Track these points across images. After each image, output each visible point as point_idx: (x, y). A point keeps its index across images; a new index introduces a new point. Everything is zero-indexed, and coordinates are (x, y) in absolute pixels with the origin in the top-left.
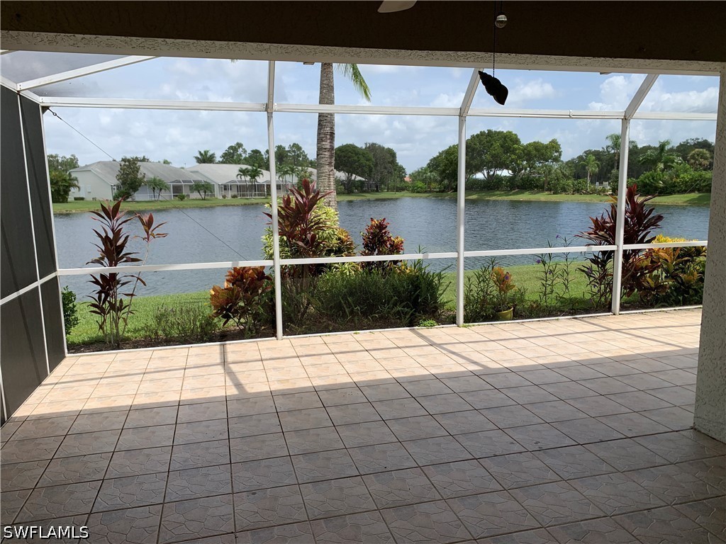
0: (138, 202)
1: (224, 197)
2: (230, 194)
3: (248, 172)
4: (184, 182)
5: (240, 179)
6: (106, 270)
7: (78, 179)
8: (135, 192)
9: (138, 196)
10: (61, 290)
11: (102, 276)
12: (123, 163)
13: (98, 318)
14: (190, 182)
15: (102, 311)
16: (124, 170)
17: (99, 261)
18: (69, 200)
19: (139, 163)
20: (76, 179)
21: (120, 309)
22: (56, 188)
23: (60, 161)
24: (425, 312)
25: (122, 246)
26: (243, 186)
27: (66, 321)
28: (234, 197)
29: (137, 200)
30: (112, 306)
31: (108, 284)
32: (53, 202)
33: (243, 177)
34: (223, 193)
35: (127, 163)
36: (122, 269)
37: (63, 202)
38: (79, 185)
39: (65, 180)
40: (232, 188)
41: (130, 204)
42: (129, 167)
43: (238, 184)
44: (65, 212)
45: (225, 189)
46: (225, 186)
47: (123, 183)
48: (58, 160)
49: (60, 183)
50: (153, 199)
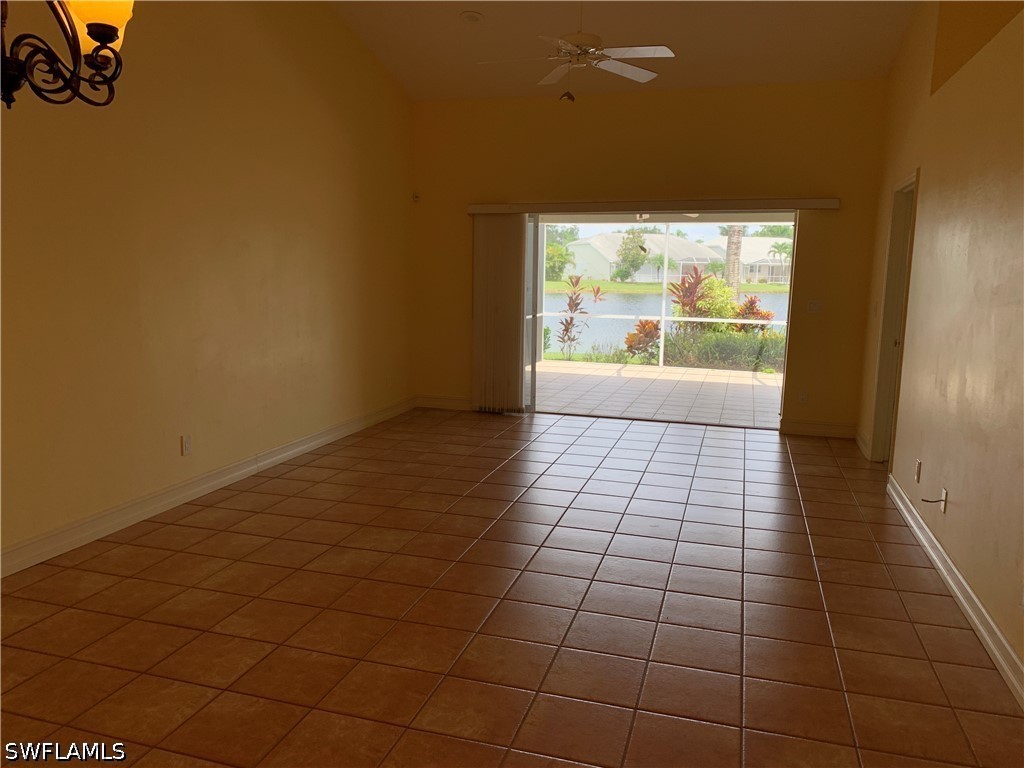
0: (637, 283)
1: (749, 281)
2: (757, 276)
3: (784, 247)
4: (698, 260)
5: (772, 258)
6: (569, 315)
7: (576, 255)
8: (635, 271)
9: (639, 277)
10: (544, 327)
11: (566, 320)
12: (626, 236)
13: (562, 345)
14: (706, 260)
15: (564, 341)
16: (626, 244)
17: (566, 311)
18: (563, 279)
19: (646, 236)
20: (573, 254)
21: (573, 340)
22: (551, 264)
23: (560, 232)
24: (769, 363)
25: (579, 304)
26: (778, 267)
27: (545, 344)
28: (762, 281)
29: (638, 281)
30: (569, 338)
31: (569, 325)
32: (547, 280)
33: (777, 255)
34: (749, 275)
35: (631, 236)
37: (556, 280)
38: (576, 261)
39: (561, 255)
40: (762, 270)
41: (629, 286)
42: (632, 240)
43: (771, 264)
44: (557, 292)
45: (752, 271)
46: (752, 267)
47: (624, 260)
48: (557, 231)
49: (556, 259)
50: (656, 281)
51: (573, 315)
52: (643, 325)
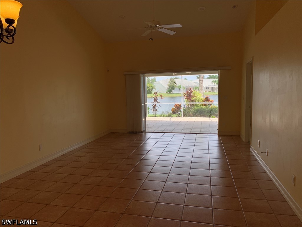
0: (174, 94)
1: (206, 92)
2: (208, 90)
3: (216, 82)
5: (212, 85)
6: (154, 103)
8: (173, 90)
9: (174, 92)
10: (147, 107)
11: (154, 105)
13: (153, 112)
14: (193, 86)
15: (154, 111)
16: (170, 82)
17: (153, 102)
18: (152, 93)
19: (176, 80)
20: (155, 86)
21: (156, 110)
22: (149, 89)
23: (151, 79)
24: (213, 115)
25: (157, 100)
26: (214, 87)
27: (148, 112)
28: (210, 91)
30: (155, 110)
31: (155, 106)
32: (148, 93)
35: (171, 80)
36: (157, 103)
38: (156, 88)
39: (151, 86)
40: (209, 89)
41: (172, 94)
44: (151, 97)
45: (206, 89)
47: (170, 87)
49: (150, 87)
50: (179, 93)
51: (156, 103)
52: (176, 105)
